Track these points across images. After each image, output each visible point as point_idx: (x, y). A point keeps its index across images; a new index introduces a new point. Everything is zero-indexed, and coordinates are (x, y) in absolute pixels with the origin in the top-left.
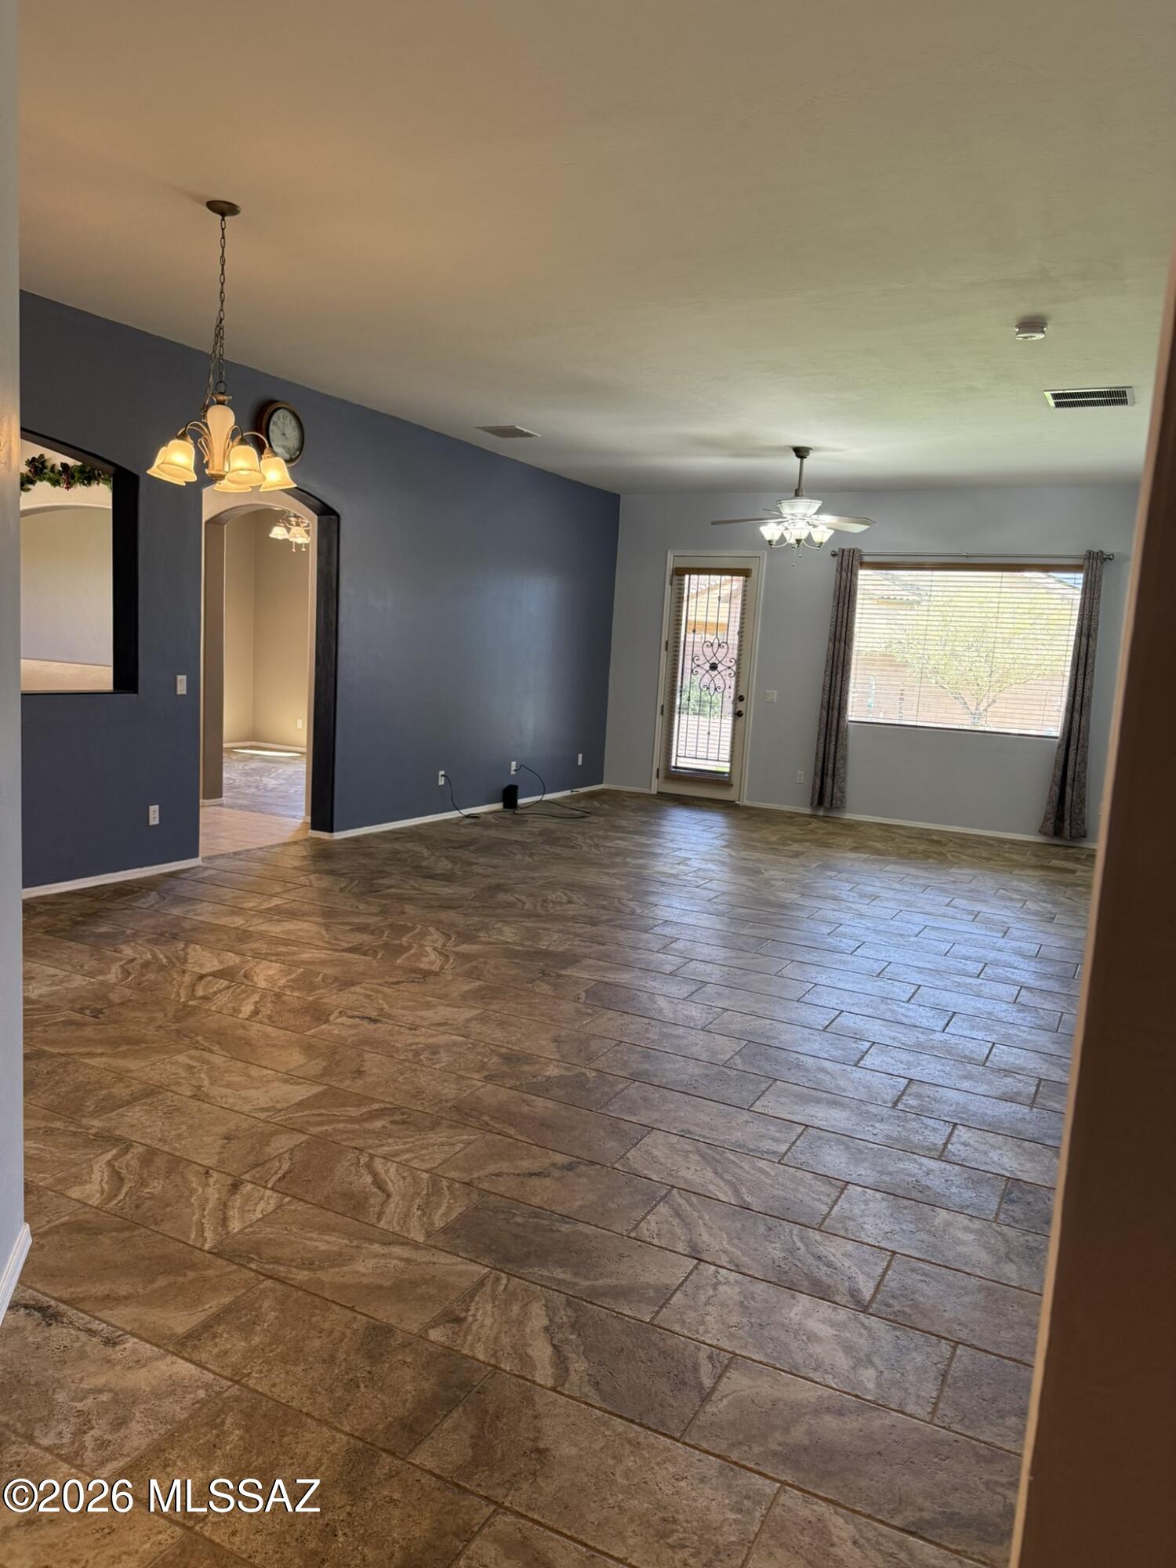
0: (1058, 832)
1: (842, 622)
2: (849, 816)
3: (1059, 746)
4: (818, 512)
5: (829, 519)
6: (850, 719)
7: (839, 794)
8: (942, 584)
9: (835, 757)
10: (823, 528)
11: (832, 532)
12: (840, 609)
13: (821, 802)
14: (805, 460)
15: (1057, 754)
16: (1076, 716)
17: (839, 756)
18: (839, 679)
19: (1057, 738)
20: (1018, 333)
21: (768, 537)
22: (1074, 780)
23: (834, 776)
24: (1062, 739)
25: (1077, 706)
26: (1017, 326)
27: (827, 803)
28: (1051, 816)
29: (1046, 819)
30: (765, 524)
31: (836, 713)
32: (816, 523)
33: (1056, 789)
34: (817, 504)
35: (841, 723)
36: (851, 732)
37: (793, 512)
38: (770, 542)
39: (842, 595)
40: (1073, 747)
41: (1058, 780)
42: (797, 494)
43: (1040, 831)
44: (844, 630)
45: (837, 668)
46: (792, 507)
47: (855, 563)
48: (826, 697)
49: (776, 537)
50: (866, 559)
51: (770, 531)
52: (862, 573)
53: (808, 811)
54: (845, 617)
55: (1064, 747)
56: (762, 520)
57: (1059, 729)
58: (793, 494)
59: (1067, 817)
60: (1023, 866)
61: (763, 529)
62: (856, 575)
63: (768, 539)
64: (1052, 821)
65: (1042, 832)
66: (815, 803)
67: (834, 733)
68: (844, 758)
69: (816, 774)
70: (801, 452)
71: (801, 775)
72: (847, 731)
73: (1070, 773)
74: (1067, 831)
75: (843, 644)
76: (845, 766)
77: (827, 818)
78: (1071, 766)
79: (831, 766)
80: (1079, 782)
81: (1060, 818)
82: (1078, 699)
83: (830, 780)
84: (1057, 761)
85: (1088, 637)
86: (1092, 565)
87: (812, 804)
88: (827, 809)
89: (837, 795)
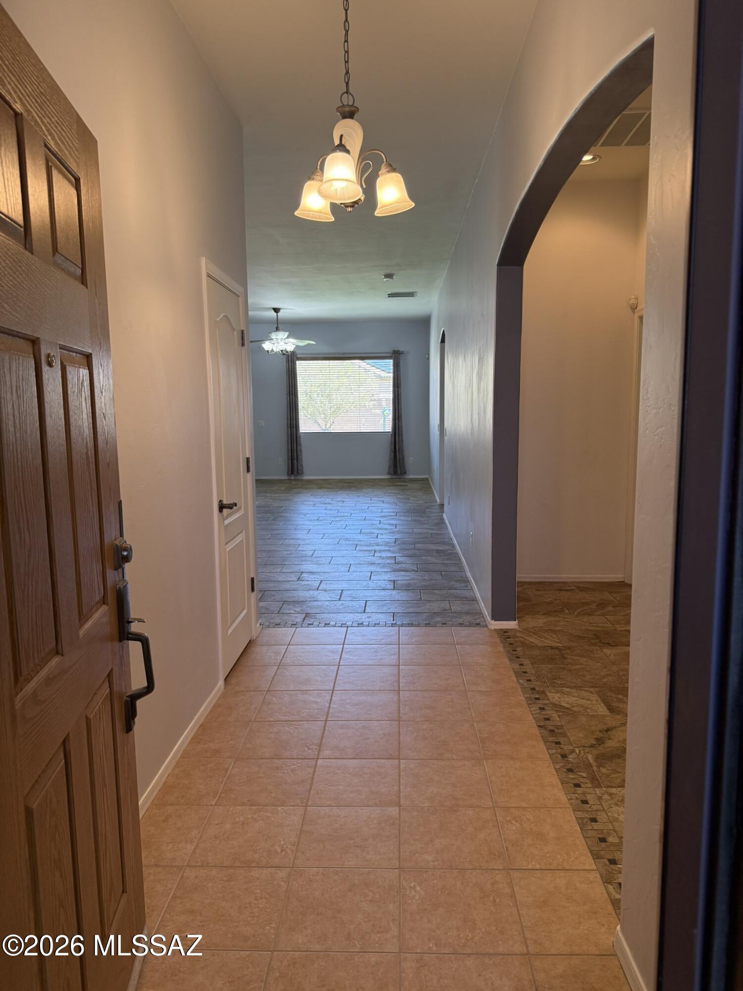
0: (395, 473)
1: (292, 386)
2: (306, 478)
3: (392, 436)
4: (288, 337)
5: (292, 340)
6: (301, 431)
7: (301, 468)
8: (325, 367)
9: (297, 450)
10: (290, 344)
11: (295, 346)
12: (290, 380)
13: (292, 473)
14: (278, 314)
15: (391, 438)
16: (397, 421)
17: (298, 450)
18: (294, 413)
19: (390, 432)
20: (384, 278)
21: (266, 349)
22: (399, 449)
23: (297, 459)
24: (392, 432)
25: (397, 417)
26: (384, 276)
27: (296, 473)
28: (392, 466)
29: (390, 468)
30: (264, 343)
31: (295, 429)
32: (287, 342)
33: (393, 454)
34: (287, 334)
35: (298, 434)
36: (302, 437)
37: (277, 337)
38: (268, 351)
39: (290, 373)
40: (397, 435)
41: (393, 450)
42: (277, 329)
43: (388, 473)
44: (293, 390)
45: (293, 408)
46: (276, 335)
47: (294, 358)
48: (289, 422)
49: (270, 350)
50: (299, 356)
51: (267, 346)
52: (297, 362)
53: (286, 478)
54: (293, 383)
55: (394, 436)
56: (262, 341)
57: (390, 428)
58: (275, 330)
59: (398, 465)
61: (263, 345)
62: (296, 364)
63: (267, 350)
64: (392, 468)
65: (389, 473)
66: (290, 472)
67: (295, 439)
68: (301, 451)
69: (288, 459)
70: (276, 310)
71: (281, 461)
72: (300, 437)
73: (397, 446)
74: (399, 471)
75: (294, 397)
76: (301, 454)
77: (294, 480)
78: (397, 443)
79: (295, 454)
80: (401, 450)
81: (395, 466)
82: (397, 414)
83: (295, 461)
84: (391, 442)
85: (398, 387)
86: (396, 356)
87: (288, 474)
88: (295, 476)
89: (300, 468)
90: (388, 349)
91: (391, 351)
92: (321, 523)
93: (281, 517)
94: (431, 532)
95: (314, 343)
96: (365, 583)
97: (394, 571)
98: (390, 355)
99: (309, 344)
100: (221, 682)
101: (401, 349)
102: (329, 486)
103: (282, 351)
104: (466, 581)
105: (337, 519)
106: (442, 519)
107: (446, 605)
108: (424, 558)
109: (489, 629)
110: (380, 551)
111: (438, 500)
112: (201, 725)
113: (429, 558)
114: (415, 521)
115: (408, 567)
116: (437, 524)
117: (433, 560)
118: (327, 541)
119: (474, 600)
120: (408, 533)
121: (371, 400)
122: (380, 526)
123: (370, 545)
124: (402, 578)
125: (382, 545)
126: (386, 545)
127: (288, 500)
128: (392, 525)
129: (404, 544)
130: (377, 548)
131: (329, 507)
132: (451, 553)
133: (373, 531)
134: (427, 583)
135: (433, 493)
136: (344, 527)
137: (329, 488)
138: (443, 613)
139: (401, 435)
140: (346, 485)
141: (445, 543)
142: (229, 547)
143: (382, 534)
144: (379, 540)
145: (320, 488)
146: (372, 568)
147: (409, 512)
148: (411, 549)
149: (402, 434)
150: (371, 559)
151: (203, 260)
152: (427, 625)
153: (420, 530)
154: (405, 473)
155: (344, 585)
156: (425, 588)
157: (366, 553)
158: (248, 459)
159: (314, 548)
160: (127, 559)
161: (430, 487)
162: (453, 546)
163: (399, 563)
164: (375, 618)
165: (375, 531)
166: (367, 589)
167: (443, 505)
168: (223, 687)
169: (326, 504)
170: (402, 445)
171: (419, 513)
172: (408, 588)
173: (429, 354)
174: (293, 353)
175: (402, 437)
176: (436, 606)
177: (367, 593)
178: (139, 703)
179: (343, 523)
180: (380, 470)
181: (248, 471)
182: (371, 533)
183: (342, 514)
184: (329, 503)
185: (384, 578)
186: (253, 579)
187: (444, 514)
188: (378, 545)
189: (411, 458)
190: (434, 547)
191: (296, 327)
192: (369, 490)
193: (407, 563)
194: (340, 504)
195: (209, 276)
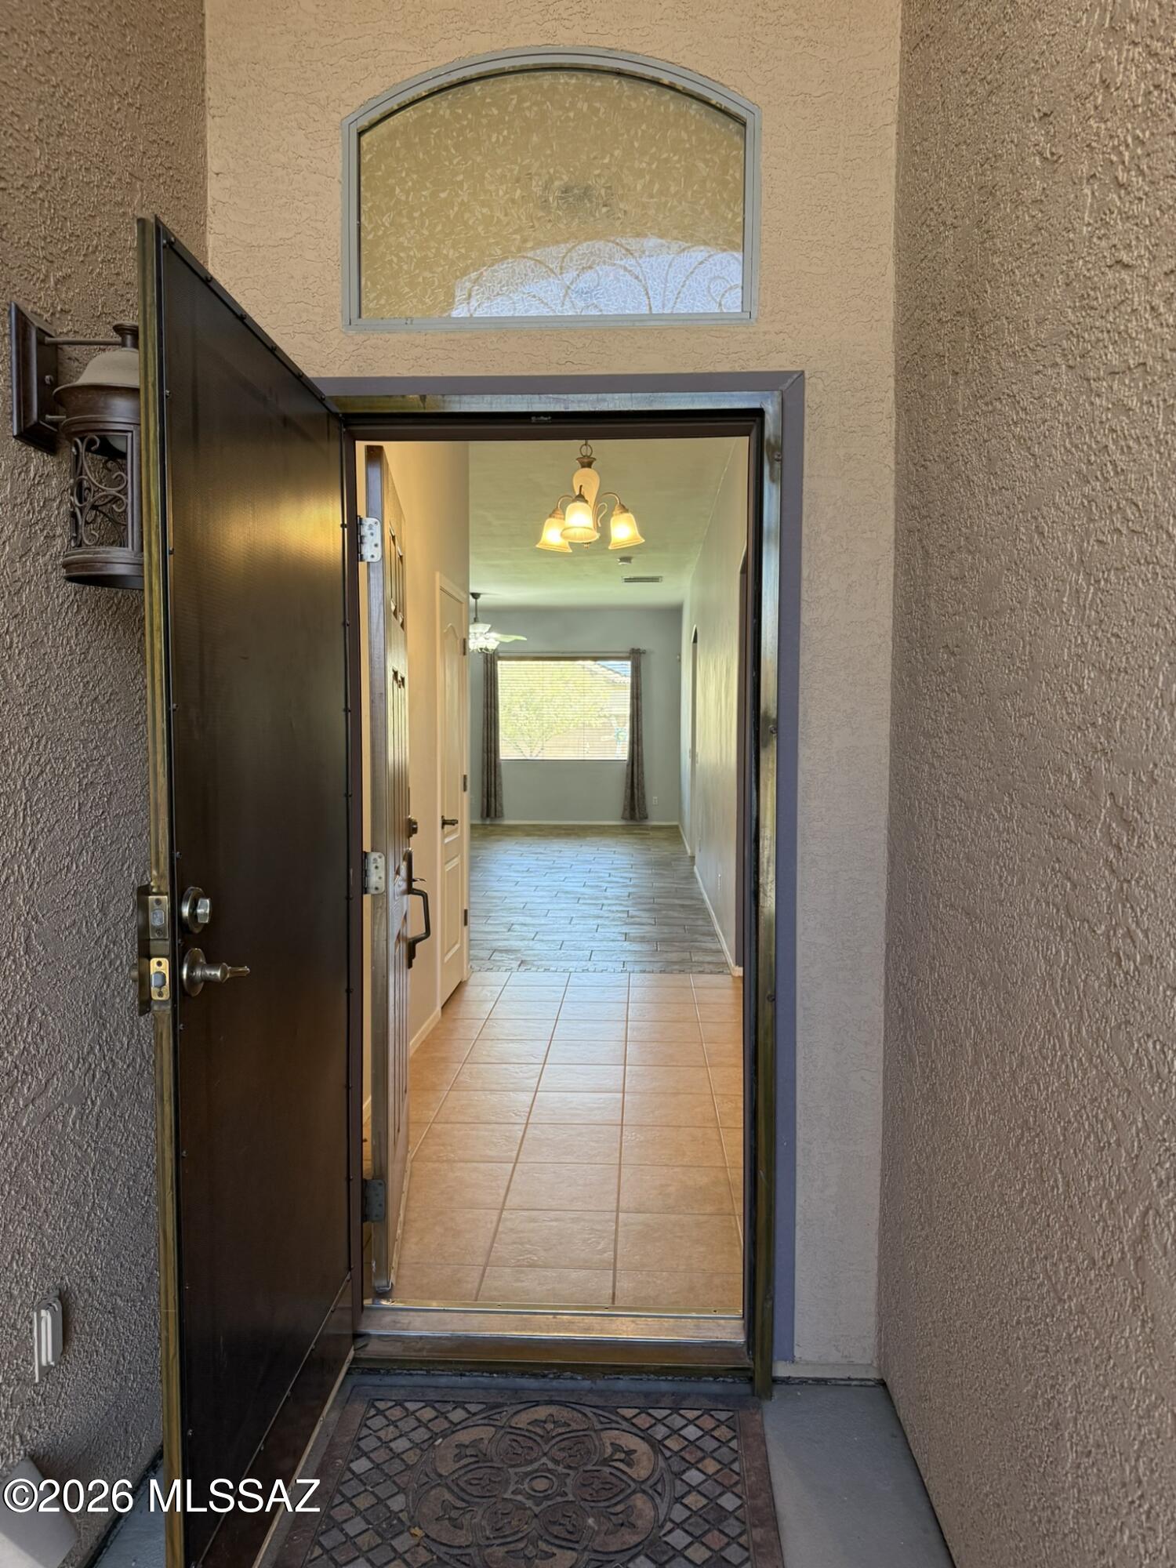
0: (632, 817)
1: (491, 695)
2: (506, 822)
3: (628, 765)
4: (489, 631)
5: (494, 635)
6: (501, 758)
9: (495, 783)
10: (492, 640)
11: (498, 643)
12: (489, 688)
13: (488, 815)
14: (478, 600)
15: (627, 770)
16: (636, 746)
17: (497, 783)
18: (493, 733)
19: (626, 760)
20: (620, 562)
22: (638, 785)
23: (495, 796)
24: (629, 761)
25: (635, 740)
26: (620, 559)
27: (493, 814)
28: (628, 808)
29: (625, 810)
31: (493, 755)
32: (488, 637)
33: (629, 791)
34: (488, 626)
35: (497, 761)
36: (504, 767)
37: (480, 631)
39: (489, 678)
40: (635, 765)
41: (629, 784)
42: (476, 620)
44: (492, 701)
45: (491, 725)
46: (479, 629)
47: (497, 657)
48: (486, 744)
50: (502, 655)
52: (499, 663)
53: (479, 822)
54: (493, 691)
55: (630, 765)
57: (627, 755)
58: (474, 621)
59: (636, 807)
60: (623, 834)
62: (496, 664)
64: (628, 810)
65: (623, 818)
66: (485, 815)
67: (493, 768)
68: (501, 784)
69: (483, 796)
70: (476, 596)
72: (501, 766)
73: (635, 781)
74: (637, 815)
75: (493, 710)
76: (501, 789)
77: (491, 825)
78: (635, 777)
79: (493, 790)
80: (641, 785)
81: (632, 808)
82: (635, 736)
83: (493, 799)
84: (627, 775)
85: (637, 698)
86: (636, 656)
87: (482, 816)
88: (492, 819)
89: (499, 808)
90: (625, 647)
91: (628, 650)
92: (532, 874)
93: (479, 867)
94: (676, 886)
95: (525, 639)
96: (590, 935)
97: (626, 924)
98: (628, 655)
99: (517, 641)
100: (439, 1008)
101: (642, 647)
102: (538, 833)
103: (481, 649)
104: (714, 935)
105: (553, 871)
106: (693, 873)
107: (686, 955)
108: (664, 912)
109: (733, 977)
110: (609, 905)
111: (689, 851)
112: (424, 1041)
113: (671, 913)
114: (656, 874)
115: (644, 921)
116: (686, 878)
117: (676, 914)
118: (541, 893)
119: (720, 952)
120: (646, 887)
121: (600, 717)
122: (609, 879)
123: (597, 898)
124: (633, 931)
125: (612, 899)
126: (617, 899)
127: (486, 849)
128: (626, 878)
129: (640, 898)
130: (605, 902)
131: (541, 857)
132: (699, 909)
133: (599, 884)
134: (666, 936)
135: (683, 842)
136: (562, 879)
137: (540, 836)
138: (682, 962)
139: (640, 764)
140: (563, 832)
141: (692, 898)
142: (448, 867)
143: (612, 888)
144: (608, 894)
145: (528, 835)
146: (599, 921)
147: (649, 864)
148: (649, 903)
149: (642, 764)
150: (597, 912)
151: (438, 575)
152: (661, 972)
153: (662, 885)
154: (646, 818)
155: (566, 937)
156: (663, 941)
157: (593, 907)
158: (465, 777)
159: (524, 900)
160: (415, 831)
161: (681, 837)
162: (703, 901)
163: (632, 917)
164: (601, 966)
165: (603, 884)
166: (593, 939)
167: (694, 857)
168: (440, 1014)
169: (536, 853)
170: (643, 778)
171: (662, 866)
172: (643, 940)
173: (680, 655)
174: (495, 652)
175: (642, 767)
176: (674, 956)
177: (592, 944)
178: (418, 946)
179: (561, 875)
180: (612, 813)
181: (465, 790)
182: (597, 886)
183: (559, 866)
184: (541, 853)
185: (615, 930)
186: (466, 911)
187: (695, 867)
188: (606, 898)
189: (655, 797)
190: (677, 902)
191: (500, 617)
192: (594, 839)
193: (645, 917)
194: (556, 854)
195: (442, 589)
